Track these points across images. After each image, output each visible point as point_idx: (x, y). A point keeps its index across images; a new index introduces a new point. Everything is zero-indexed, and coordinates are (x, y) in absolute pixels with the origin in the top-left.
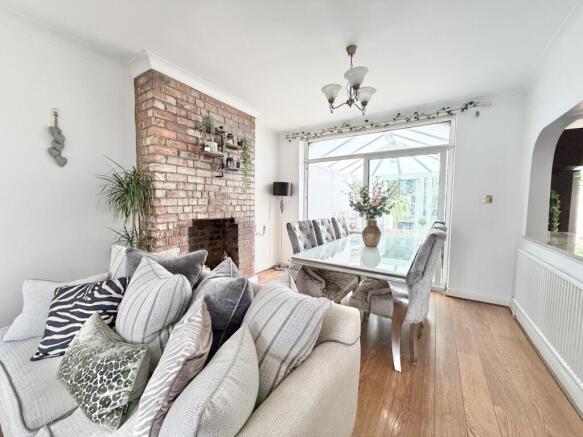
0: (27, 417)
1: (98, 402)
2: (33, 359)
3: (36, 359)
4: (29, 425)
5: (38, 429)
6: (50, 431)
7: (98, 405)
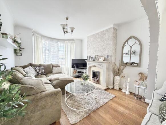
0: (150, 108)
1: (162, 117)
2: (159, 100)
3: (160, 100)
4: (150, 110)
5: (150, 112)
6: (152, 114)
7: (162, 118)
